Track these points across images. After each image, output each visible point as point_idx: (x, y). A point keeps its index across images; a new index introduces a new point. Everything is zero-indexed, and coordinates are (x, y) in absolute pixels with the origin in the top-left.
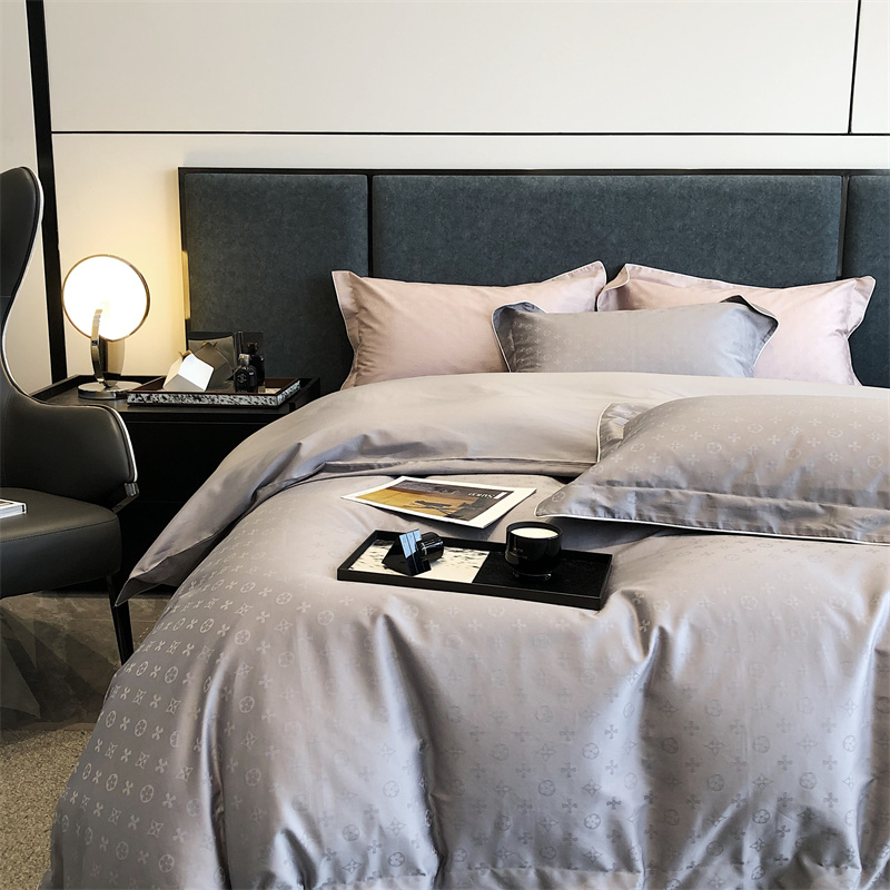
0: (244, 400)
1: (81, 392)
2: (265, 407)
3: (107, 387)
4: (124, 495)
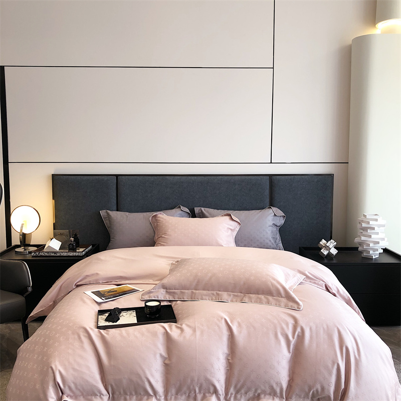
0: (71, 254)
1: (16, 251)
2: (78, 256)
3: (25, 250)
4: (27, 291)
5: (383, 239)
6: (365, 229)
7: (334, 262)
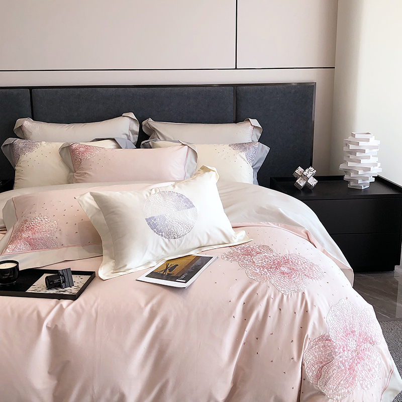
5: (375, 165)
6: (354, 152)
7: (313, 195)
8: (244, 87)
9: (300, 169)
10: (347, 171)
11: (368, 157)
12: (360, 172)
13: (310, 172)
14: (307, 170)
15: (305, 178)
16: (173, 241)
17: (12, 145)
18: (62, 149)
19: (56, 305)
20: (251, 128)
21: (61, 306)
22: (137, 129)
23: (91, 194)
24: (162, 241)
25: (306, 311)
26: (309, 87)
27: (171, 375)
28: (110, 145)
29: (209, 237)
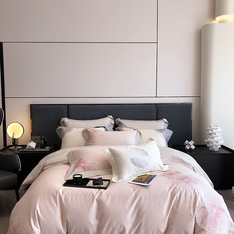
0: (42, 150)
1: (10, 149)
2: (46, 151)
3: (15, 148)
4: (18, 171)
5: (221, 140)
7: (193, 153)
8: (160, 105)
9: (187, 142)
10: (208, 143)
11: (218, 137)
12: (214, 143)
13: (192, 143)
14: (190, 142)
15: (189, 145)
16: (140, 168)
17: (61, 129)
18: (83, 131)
19: (99, 191)
20: (164, 122)
21: (101, 191)
22: (113, 123)
23: (108, 148)
24: (136, 168)
25: (196, 196)
26: (189, 105)
27: (143, 220)
28: (103, 129)
29: (154, 167)
